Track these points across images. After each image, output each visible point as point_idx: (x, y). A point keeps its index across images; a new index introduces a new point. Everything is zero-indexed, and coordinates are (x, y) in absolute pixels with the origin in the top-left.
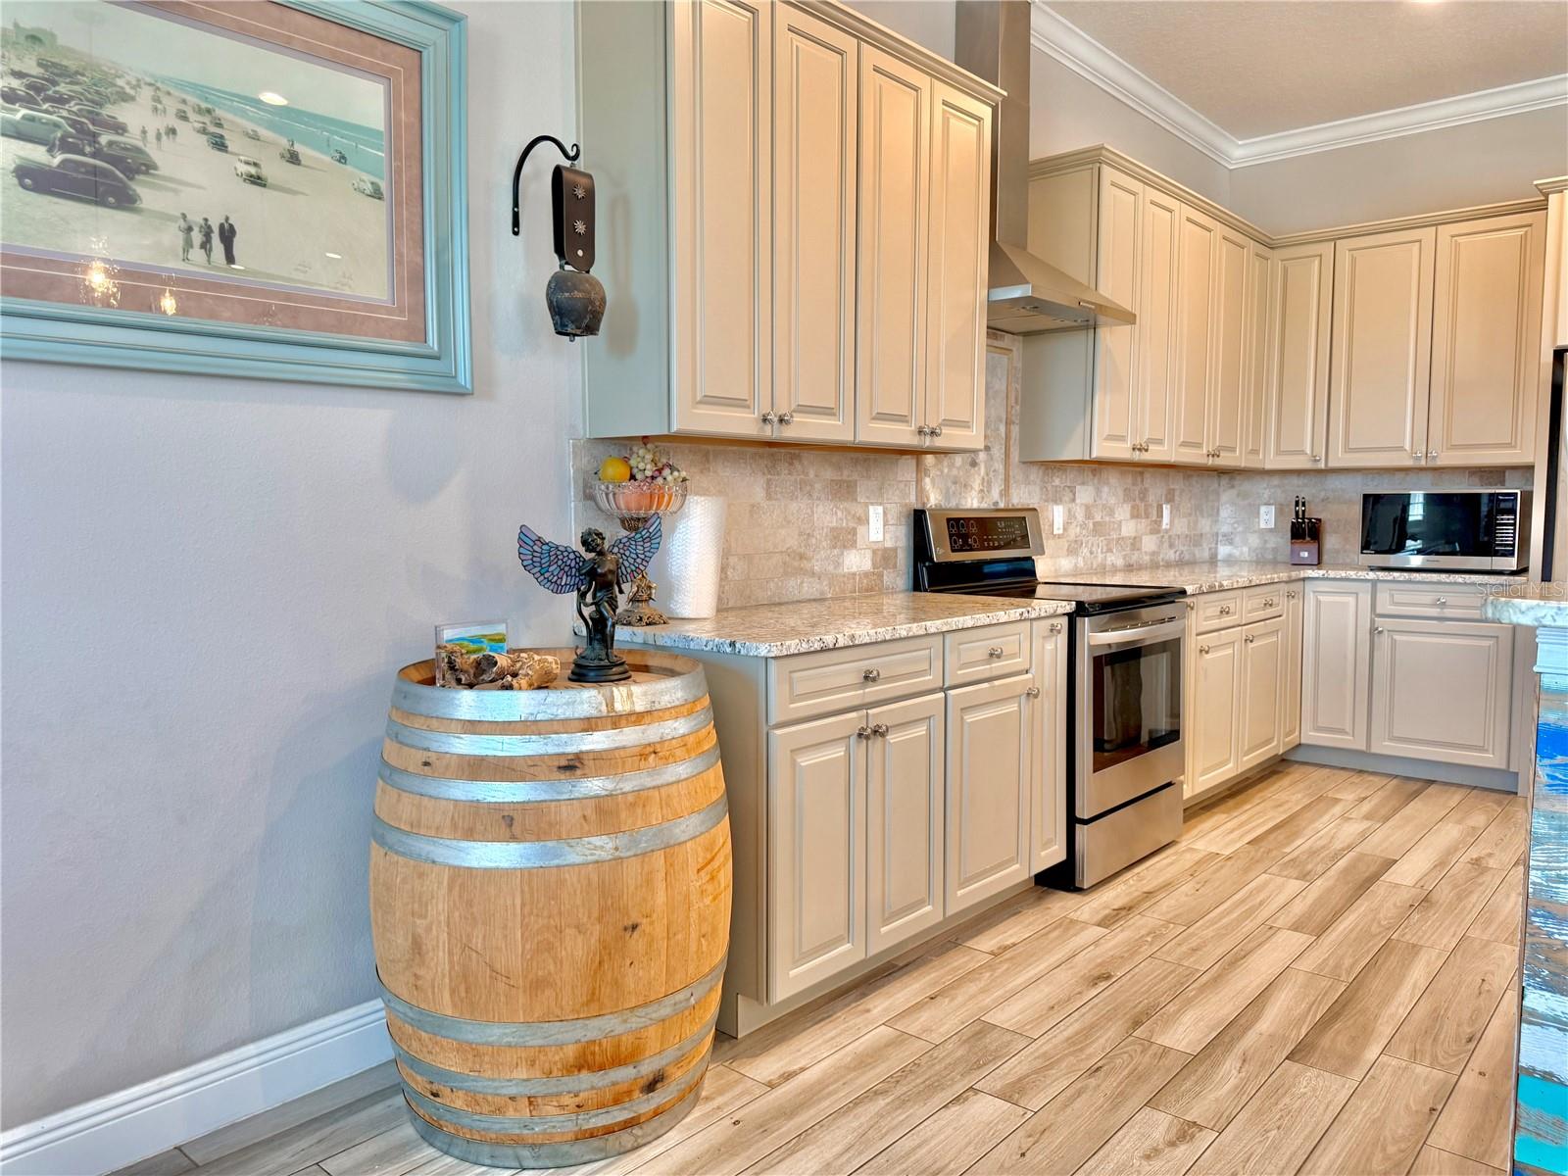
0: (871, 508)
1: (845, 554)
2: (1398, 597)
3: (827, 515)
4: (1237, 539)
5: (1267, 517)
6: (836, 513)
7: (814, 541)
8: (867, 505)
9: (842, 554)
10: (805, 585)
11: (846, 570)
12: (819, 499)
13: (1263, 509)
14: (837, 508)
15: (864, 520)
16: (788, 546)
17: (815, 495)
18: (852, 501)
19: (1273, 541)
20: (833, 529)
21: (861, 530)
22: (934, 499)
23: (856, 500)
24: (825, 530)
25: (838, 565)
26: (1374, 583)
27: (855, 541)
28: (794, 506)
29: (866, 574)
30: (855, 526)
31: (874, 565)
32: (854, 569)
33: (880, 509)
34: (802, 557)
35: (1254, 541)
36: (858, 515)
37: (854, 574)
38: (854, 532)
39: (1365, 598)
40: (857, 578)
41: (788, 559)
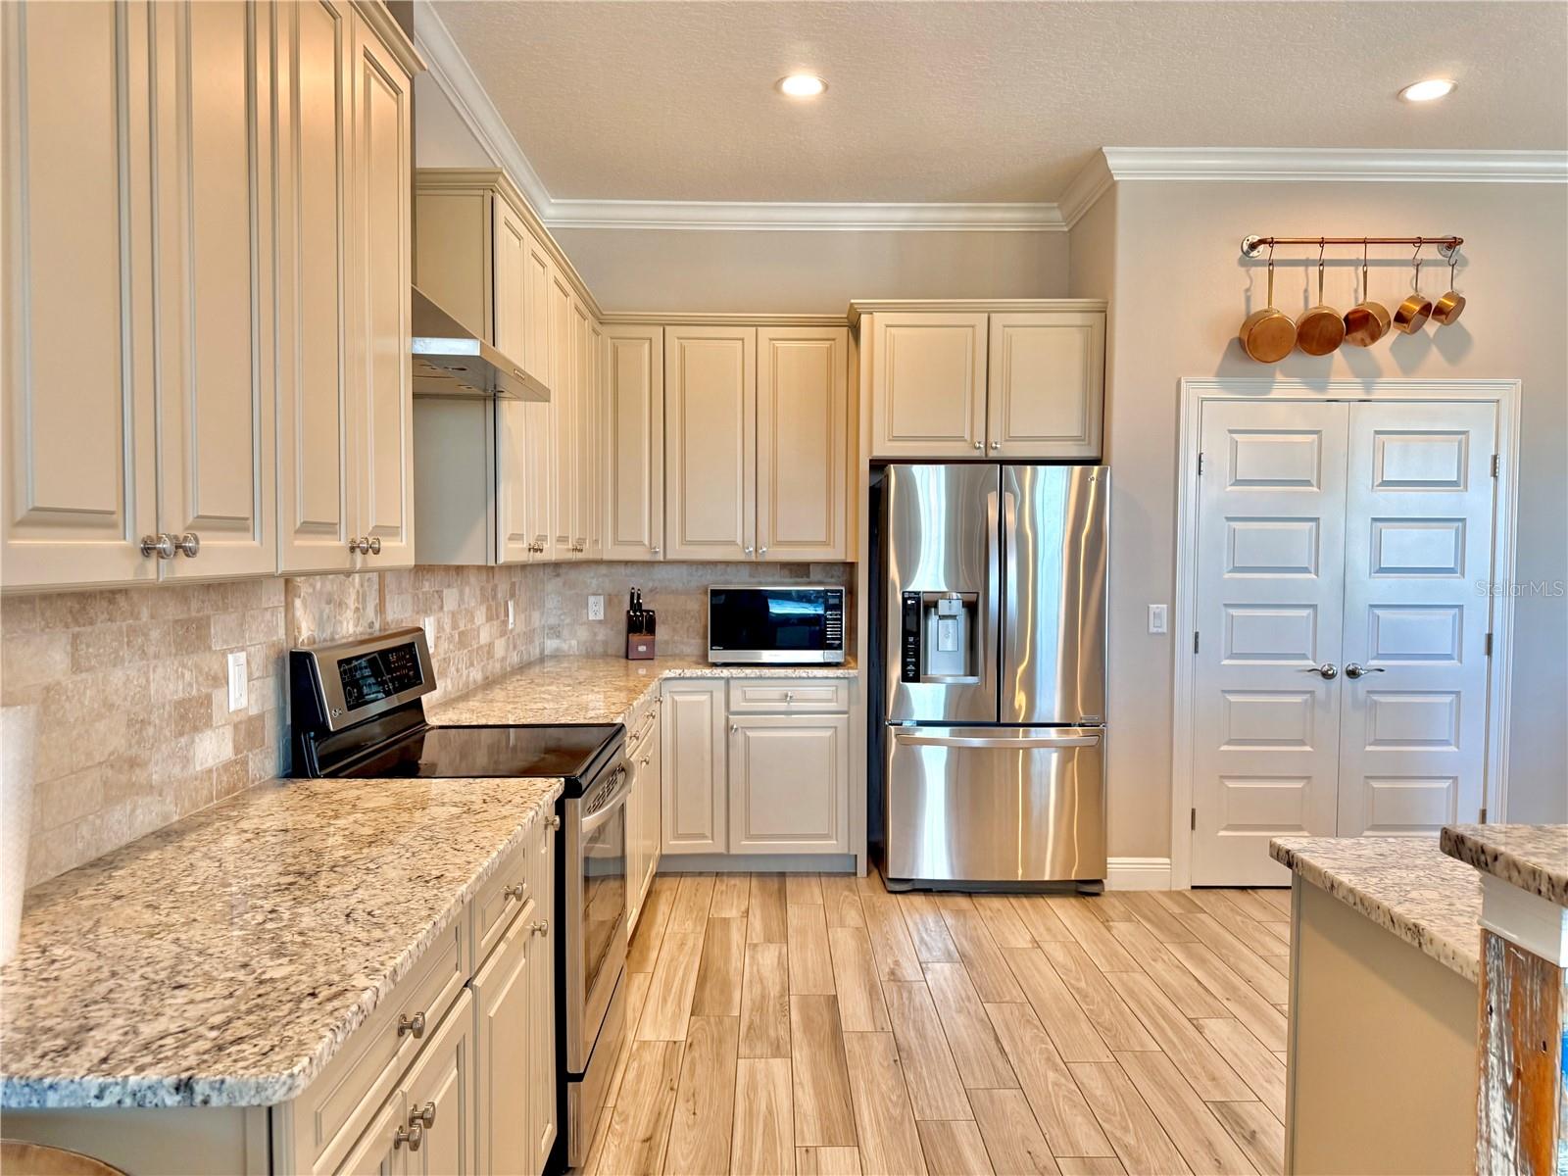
0: (230, 657)
1: (197, 740)
3: (169, 681)
4: (565, 633)
5: (596, 609)
6: (183, 675)
7: (151, 730)
8: (224, 654)
9: (193, 741)
10: (139, 811)
11: (198, 768)
12: (156, 656)
13: (592, 599)
14: (184, 666)
15: (220, 680)
16: (111, 748)
17: (151, 650)
18: (204, 651)
19: (602, 634)
20: (180, 703)
21: (218, 696)
22: (307, 632)
23: (210, 648)
24: (167, 707)
25: (186, 761)
26: (728, 680)
27: (210, 717)
28: (117, 677)
29: (226, 767)
30: (210, 690)
31: (237, 750)
32: (210, 763)
33: (242, 656)
34: (133, 763)
35: (583, 633)
36: (212, 673)
37: (210, 771)
38: (208, 701)
39: (720, 696)
40: (215, 775)
41: (110, 773)
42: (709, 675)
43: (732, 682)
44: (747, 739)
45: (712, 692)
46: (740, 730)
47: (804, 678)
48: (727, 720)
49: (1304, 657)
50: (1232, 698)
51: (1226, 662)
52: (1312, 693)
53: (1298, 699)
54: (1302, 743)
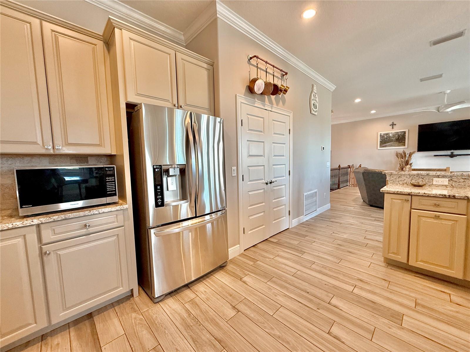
2: (58, 229)
26: (38, 226)
39: (33, 237)
42: (21, 226)
43: (42, 226)
44: (59, 257)
45: (24, 236)
46: (52, 253)
47: (96, 214)
48: (41, 249)
49: (262, 179)
50: (250, 193)
51: (249, 183)
52: (264, 189)
53: (262, 191)
54: (262, 203)
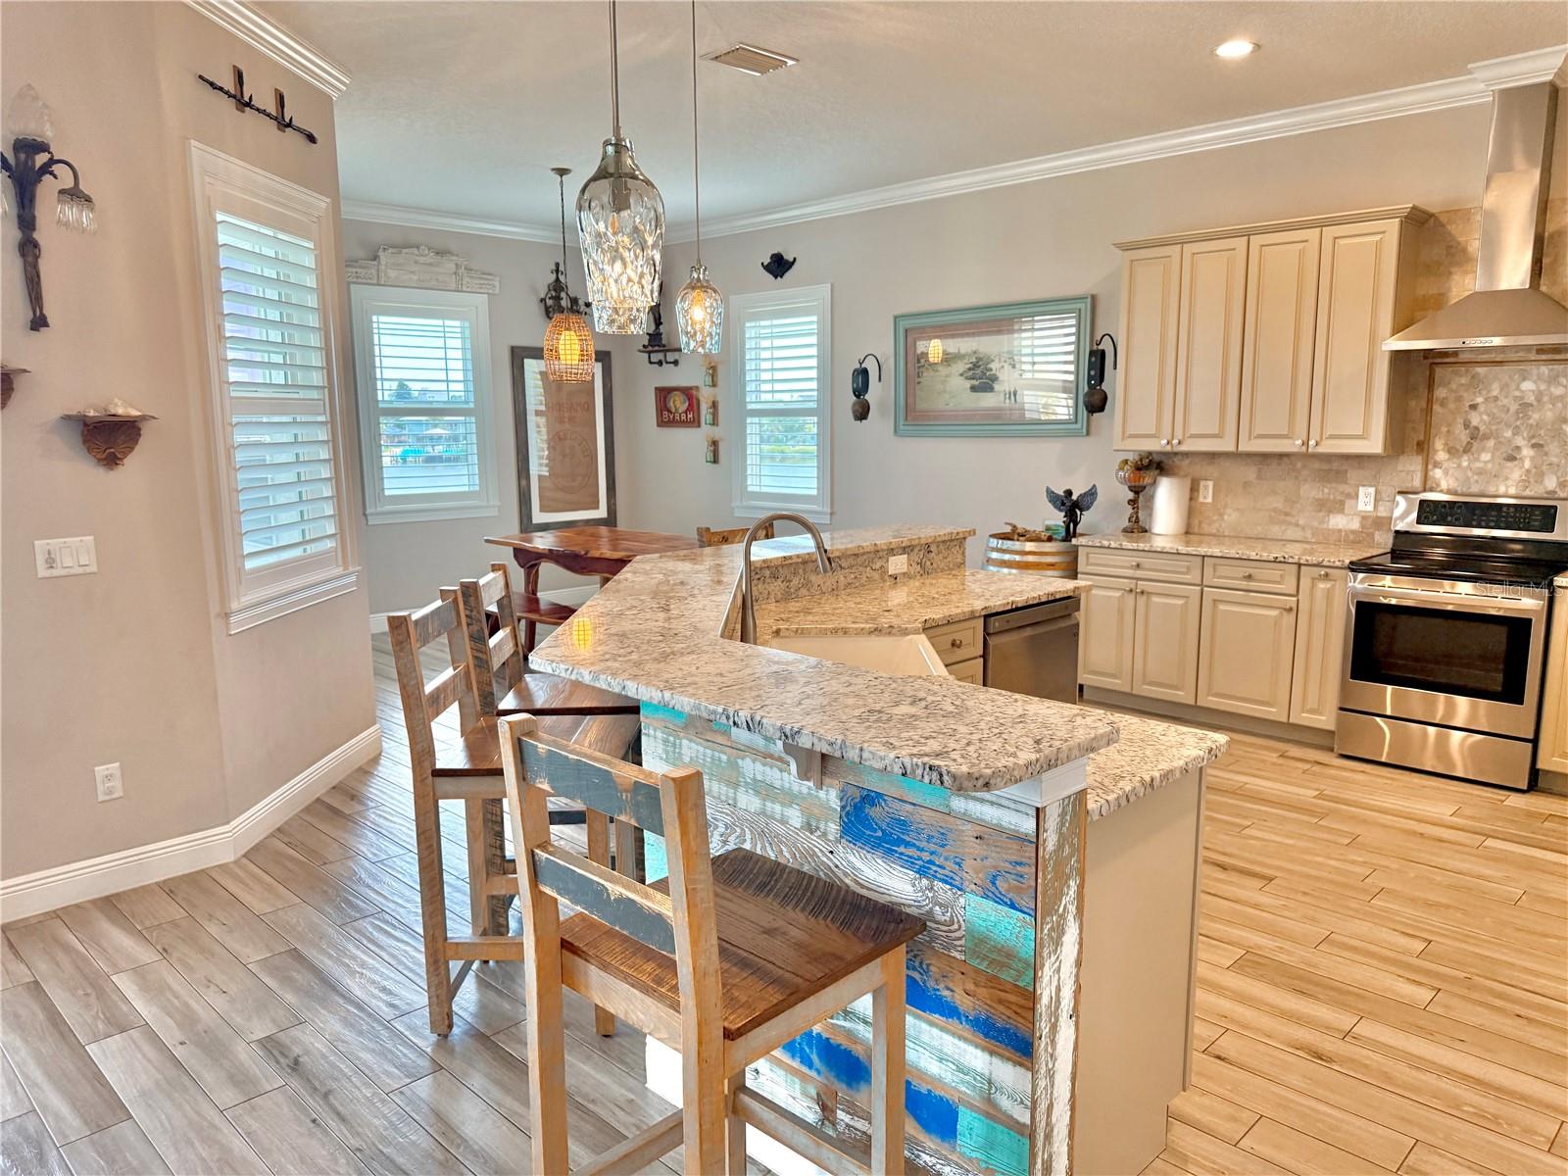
0: (1361, 489)
1: (1331, 516)
6: (1323, 490)
7: (1299, 506)
8: (1357, 486)
9: (1328, 516)
10: (1289, 532)
11: (1331, 527)
12: (1306, 480)
14: (1324, 487)
15: (1350, 496)
16: (1275, 507)
17: (1302, 478)
18: (1341, 483)
20: (1319, 500)
21: (1349, 503)
23: (1346, 483)
24: (1311, 500)
25: (1322, 522)
27: (1343, 509)
28: (1282, 484)
29: (1353, 532)
30: (1343, 499)
31: (1363, 526)
32: (1340, 527)
33: (1372, 490)
34: (1286, 514)
36: (1346, 493)
37: (1340, 531)
38: (1342, 503)
40: (1343, 534)
41: (1273, 514)
